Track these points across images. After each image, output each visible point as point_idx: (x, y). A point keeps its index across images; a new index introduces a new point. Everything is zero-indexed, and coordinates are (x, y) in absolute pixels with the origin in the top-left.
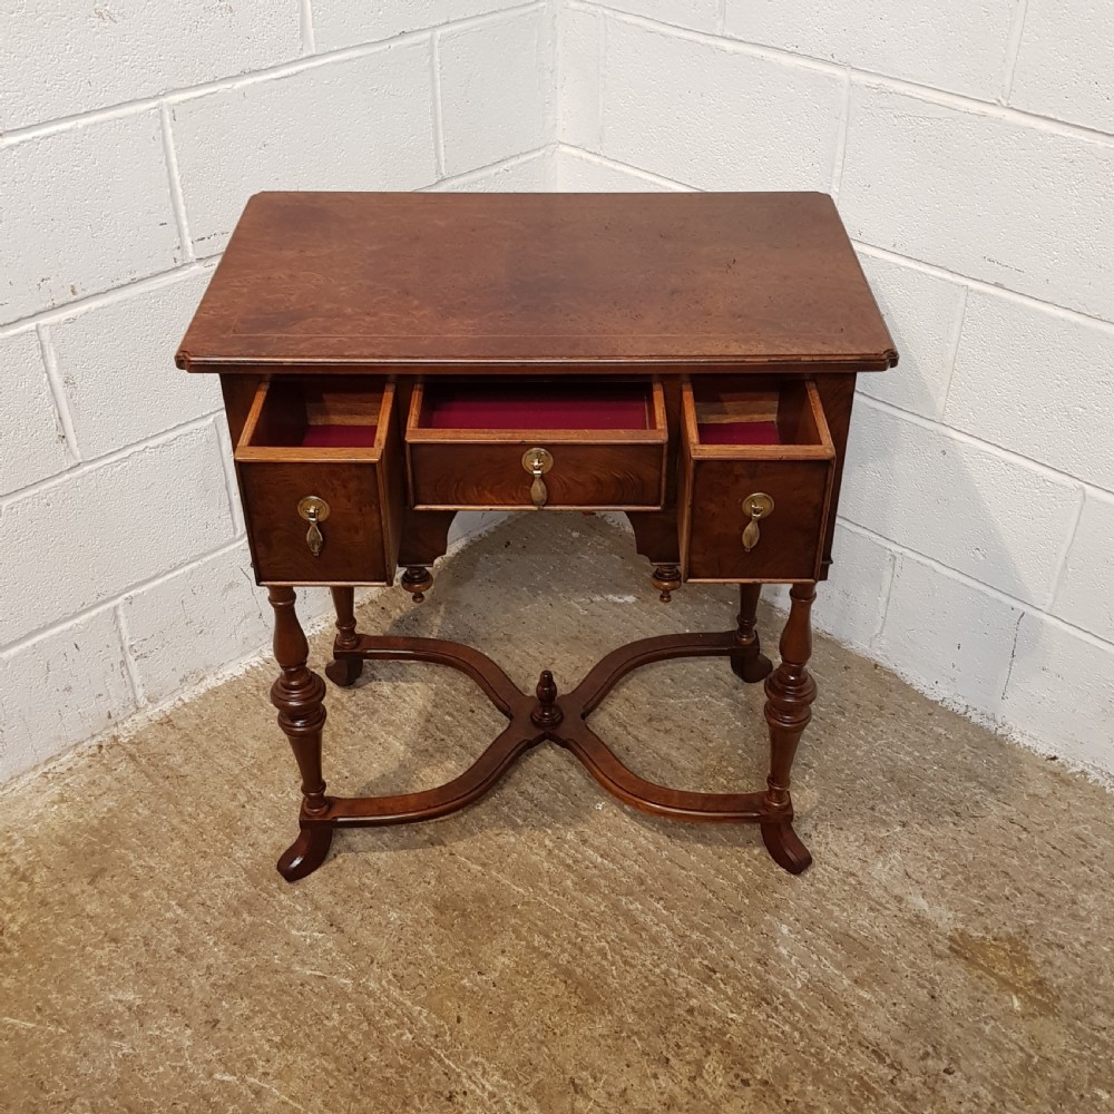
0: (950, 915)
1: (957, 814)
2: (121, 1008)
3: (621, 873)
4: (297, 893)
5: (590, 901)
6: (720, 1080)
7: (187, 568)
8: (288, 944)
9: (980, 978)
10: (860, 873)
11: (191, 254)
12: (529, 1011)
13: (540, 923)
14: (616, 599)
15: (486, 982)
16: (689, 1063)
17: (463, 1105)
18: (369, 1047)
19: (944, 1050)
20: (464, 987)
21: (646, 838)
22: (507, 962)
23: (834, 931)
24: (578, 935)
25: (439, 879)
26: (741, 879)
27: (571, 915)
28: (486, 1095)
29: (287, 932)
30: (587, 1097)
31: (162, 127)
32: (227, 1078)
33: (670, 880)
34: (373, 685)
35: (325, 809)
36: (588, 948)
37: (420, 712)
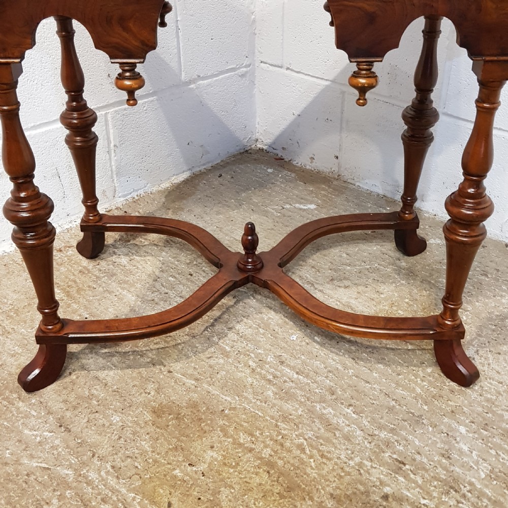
3: (315, 385)
4: (33, 401)
5: (288, 407)
8: (20, 441)
12: (235, 497)
13: (245, 424)
14: (302, 207)
15: (196, 472)
20: (176, 477)
21: (334, 360)
22: (215, 455)
24: (279, 433)
25: (158, 391)
26: (419, 390)
27: (272, 418)
29: (21, 432)
33: (357, 391)
34: (114, 258)
35: (58, 326)
36: (288, 444)
37: (149, 275)
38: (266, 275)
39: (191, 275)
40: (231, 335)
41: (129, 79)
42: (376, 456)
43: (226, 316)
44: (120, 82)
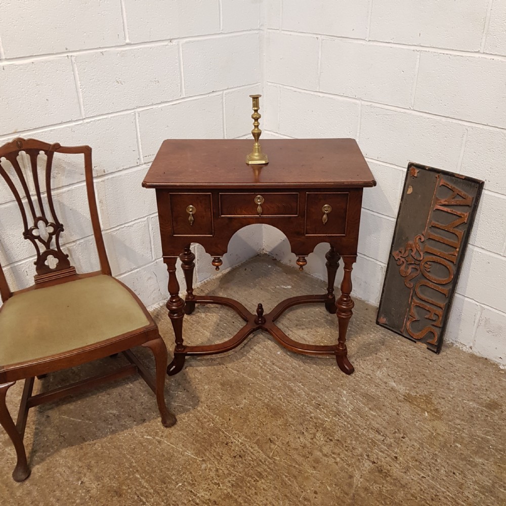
0: (404, 388)
1: (407, 356)
2: (111, 415)
3: (287, 374)
4: (172, 379)
5: (275, 383)
6: (322, 439)
7: (136, 270)
8: (169, 395)
9: (415, 408)
10: (372, 375)
11: (142, 161)
12: (254, 417)
13: (258, 389)
14: (284, 287)
15: (239, 408)
16: (311, 434)
17: (231, 446)
18: (198, 428)
19: (402, 431)
20: (231, 409)
21: (295, 363)
22: (246, 402)
23: (363, 393)
24: (272, 393)
25: (222, 375)
26: (329, 376)
27: (269, 387)
28: (239, 443)
29: (169, 392)
30: (275, 444)
31: (135, 119)
32: (148, 437)
33: (304, 376)
34: (198, 314)
35: (183, 349)
36: (275, 397)
37: (215, 323)
38: (267, 326)
39: (233, 323)
40: (252, 352)
41: (217, 262)
42: (309, 403)
43: (250, 343)
44: (214, 263)
